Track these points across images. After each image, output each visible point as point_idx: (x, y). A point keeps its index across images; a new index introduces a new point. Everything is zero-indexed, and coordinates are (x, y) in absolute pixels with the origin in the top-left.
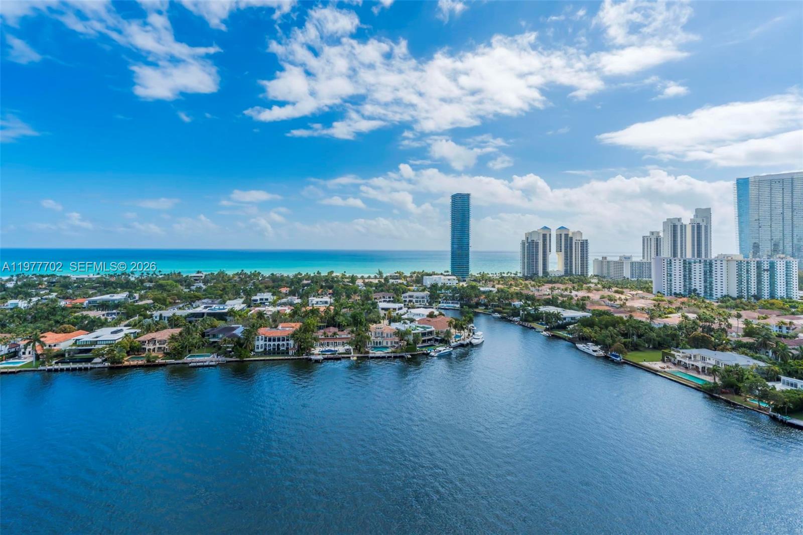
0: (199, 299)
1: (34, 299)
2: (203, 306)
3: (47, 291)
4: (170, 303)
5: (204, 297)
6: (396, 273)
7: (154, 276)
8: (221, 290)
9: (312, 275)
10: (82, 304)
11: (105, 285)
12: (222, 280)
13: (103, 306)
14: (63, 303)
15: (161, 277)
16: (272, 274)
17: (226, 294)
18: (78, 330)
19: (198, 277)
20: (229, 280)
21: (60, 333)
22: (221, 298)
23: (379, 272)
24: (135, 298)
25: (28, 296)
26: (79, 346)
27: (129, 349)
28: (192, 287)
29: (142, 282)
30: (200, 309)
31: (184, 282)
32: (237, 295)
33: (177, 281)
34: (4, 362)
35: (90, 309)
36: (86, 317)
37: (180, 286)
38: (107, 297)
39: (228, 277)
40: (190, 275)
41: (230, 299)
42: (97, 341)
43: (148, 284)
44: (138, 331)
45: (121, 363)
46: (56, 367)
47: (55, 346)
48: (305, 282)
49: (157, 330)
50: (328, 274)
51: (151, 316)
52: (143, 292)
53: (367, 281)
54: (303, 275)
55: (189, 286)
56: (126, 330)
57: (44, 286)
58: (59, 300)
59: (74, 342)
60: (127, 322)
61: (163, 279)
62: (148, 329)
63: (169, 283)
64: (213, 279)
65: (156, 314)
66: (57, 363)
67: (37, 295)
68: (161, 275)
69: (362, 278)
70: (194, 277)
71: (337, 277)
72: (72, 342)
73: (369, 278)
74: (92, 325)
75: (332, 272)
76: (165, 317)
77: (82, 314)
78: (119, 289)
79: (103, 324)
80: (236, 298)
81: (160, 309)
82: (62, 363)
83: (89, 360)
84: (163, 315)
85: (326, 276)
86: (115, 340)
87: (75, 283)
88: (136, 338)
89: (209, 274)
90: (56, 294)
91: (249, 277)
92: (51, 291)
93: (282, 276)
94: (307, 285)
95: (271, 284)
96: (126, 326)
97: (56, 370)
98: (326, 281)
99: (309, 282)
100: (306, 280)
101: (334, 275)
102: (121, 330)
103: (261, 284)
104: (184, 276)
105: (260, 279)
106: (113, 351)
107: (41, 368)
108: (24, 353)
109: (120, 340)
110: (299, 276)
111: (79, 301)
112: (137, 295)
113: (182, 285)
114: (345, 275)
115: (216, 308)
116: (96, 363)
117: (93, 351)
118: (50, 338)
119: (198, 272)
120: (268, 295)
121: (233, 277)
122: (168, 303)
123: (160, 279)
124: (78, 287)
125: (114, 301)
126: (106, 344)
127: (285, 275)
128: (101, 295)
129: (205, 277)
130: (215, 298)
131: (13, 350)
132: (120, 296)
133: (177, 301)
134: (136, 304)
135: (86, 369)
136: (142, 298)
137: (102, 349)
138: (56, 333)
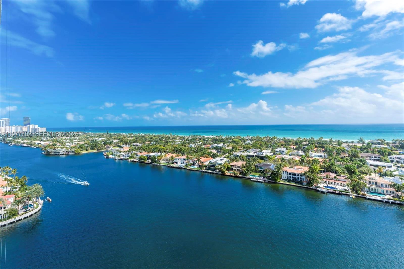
0: (250, 148)
1: (196, 144)
2: (253, 152)
3: (199, 141)
4: (239, 149)
5: (252, 147)
6: (377, 140)
7: (231, 137)
8: (259, 145)
9: (308, 139)
10: (209, 147)
11: (216, 141)
12: (259, 140)
13: (215, 148)
14: (204, 146)
15: (233, 137)
16: (284, 138)
17: (262, 147)
18: (210, 157)
19: (248, 138)
20: (262, 140)
21: (205, 158)
22: (260, 149)
23: (361, 139)
24: (225, 146)
25: (194, 143)
26: (211, 164)
27: (227, 168)
28: (246, 143)
29: (227, 139)
30: (252, 153)
31: (242, 140)
32: (267, 148)
33: (240, 140)
34: (191, 166)
35: (211, 149)
36: (211, 152)
37: (241, 142)
38: (216, 145)
39: (262, 139)
40: (244, 137)
41: (264, 150)
42: (216, 163)
43: (229, 140)
44: (229, 160)
45: (225, 173)
46: (205, 171)
47: (204, 162)
48: (305, 143)
49: (236, 161)
50: (320, 139)
51: (232, 154)
52: (228, 143)
53: (350, 144)
54: (302, 139)
55: (245, 142)
56: (225, 160)
57: (198, 140)
58: (203, 145)
59: (209, 162)
60: (224, 156)
61: (234, 138)
62: (233, 160)
63: (237, 141)
64: (255, 139)
65: (234, 153)
66: (205, 169)
67: (197, 142)
68: (233, 136)
69: (346, 142)
70: (247, 138)
71: (326, 141)
72: (208, 162)
73: (353, 143)
74: (213, 156)
75: (322, 138)
76: (238, 155)
77: (210, 151)
78: (220, 142)
79: (217, 156)
80: (267, 149)
81: (235, 152)
82: (207, 169)
83: (214, 170)
84: (237, 154)
85: (318, 140)
86: (222, 163)
87: (206, 139)
88: (229, 163)
89: (252, 137)
90: (201, 143)
91: (272, 139)
92: (200, 141)
93: (290, 139)
94: (306, 145)
95: (284, 143)
96: (224, 158)
97: (205, 172)
98: (319, 143)
99: (307, 143)
100: (305, 142)
101: (323, 139)
102: (223, 159)
103: (279, 143)
104: (242, 137)
105: (278, 140)
106: (222, 168)
107: (201, 170)
108: (196, 164)
109: (224, 164)
110: (300, 140)
111: (208, 146)
112: (226, 145)
113: (242, 141)
114: (332, 140)
115: (258, 153)
116: (217, 172)
117: (215, 167)
118: (203, 159)
119: (248, 136)
120: (283, 149)
121: (264, 139)
122: (238, 149)
123: (233, 138)
124: (207, 140)
125: (219, 147)
126: (219, 164)
127: (291, 139)
128: (215, 144)
129: (251, 138)
130: (257, 149)
131: (193, 162)
132: (221, 145)
133: (241, 149)
134: (226, 148)
135: (214, 173)
136: (228, 146)
137: (218, 166)
138: (204, 157)
